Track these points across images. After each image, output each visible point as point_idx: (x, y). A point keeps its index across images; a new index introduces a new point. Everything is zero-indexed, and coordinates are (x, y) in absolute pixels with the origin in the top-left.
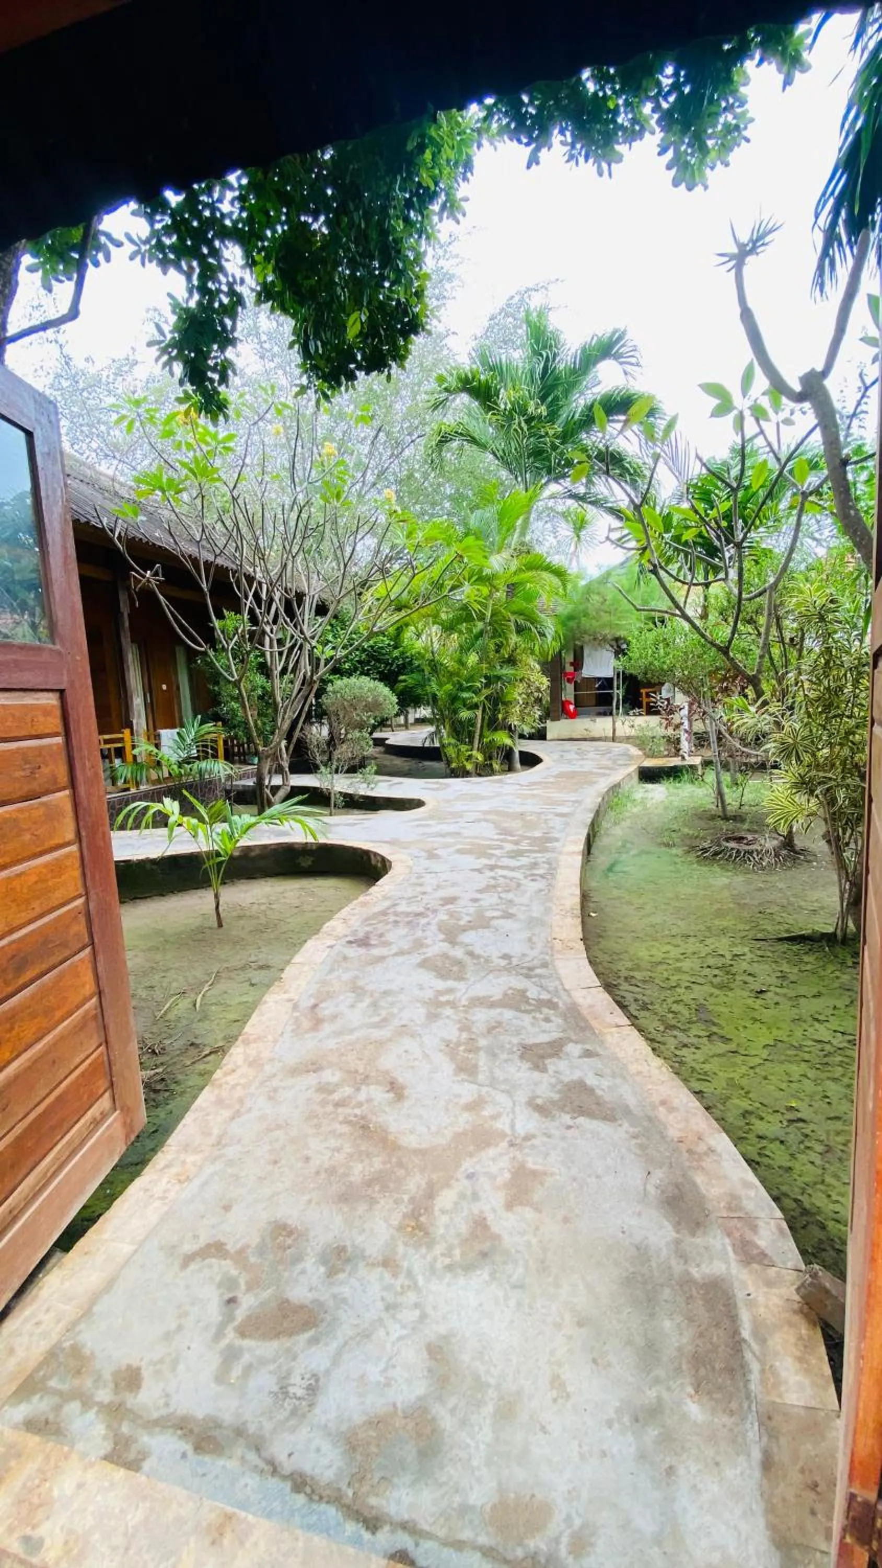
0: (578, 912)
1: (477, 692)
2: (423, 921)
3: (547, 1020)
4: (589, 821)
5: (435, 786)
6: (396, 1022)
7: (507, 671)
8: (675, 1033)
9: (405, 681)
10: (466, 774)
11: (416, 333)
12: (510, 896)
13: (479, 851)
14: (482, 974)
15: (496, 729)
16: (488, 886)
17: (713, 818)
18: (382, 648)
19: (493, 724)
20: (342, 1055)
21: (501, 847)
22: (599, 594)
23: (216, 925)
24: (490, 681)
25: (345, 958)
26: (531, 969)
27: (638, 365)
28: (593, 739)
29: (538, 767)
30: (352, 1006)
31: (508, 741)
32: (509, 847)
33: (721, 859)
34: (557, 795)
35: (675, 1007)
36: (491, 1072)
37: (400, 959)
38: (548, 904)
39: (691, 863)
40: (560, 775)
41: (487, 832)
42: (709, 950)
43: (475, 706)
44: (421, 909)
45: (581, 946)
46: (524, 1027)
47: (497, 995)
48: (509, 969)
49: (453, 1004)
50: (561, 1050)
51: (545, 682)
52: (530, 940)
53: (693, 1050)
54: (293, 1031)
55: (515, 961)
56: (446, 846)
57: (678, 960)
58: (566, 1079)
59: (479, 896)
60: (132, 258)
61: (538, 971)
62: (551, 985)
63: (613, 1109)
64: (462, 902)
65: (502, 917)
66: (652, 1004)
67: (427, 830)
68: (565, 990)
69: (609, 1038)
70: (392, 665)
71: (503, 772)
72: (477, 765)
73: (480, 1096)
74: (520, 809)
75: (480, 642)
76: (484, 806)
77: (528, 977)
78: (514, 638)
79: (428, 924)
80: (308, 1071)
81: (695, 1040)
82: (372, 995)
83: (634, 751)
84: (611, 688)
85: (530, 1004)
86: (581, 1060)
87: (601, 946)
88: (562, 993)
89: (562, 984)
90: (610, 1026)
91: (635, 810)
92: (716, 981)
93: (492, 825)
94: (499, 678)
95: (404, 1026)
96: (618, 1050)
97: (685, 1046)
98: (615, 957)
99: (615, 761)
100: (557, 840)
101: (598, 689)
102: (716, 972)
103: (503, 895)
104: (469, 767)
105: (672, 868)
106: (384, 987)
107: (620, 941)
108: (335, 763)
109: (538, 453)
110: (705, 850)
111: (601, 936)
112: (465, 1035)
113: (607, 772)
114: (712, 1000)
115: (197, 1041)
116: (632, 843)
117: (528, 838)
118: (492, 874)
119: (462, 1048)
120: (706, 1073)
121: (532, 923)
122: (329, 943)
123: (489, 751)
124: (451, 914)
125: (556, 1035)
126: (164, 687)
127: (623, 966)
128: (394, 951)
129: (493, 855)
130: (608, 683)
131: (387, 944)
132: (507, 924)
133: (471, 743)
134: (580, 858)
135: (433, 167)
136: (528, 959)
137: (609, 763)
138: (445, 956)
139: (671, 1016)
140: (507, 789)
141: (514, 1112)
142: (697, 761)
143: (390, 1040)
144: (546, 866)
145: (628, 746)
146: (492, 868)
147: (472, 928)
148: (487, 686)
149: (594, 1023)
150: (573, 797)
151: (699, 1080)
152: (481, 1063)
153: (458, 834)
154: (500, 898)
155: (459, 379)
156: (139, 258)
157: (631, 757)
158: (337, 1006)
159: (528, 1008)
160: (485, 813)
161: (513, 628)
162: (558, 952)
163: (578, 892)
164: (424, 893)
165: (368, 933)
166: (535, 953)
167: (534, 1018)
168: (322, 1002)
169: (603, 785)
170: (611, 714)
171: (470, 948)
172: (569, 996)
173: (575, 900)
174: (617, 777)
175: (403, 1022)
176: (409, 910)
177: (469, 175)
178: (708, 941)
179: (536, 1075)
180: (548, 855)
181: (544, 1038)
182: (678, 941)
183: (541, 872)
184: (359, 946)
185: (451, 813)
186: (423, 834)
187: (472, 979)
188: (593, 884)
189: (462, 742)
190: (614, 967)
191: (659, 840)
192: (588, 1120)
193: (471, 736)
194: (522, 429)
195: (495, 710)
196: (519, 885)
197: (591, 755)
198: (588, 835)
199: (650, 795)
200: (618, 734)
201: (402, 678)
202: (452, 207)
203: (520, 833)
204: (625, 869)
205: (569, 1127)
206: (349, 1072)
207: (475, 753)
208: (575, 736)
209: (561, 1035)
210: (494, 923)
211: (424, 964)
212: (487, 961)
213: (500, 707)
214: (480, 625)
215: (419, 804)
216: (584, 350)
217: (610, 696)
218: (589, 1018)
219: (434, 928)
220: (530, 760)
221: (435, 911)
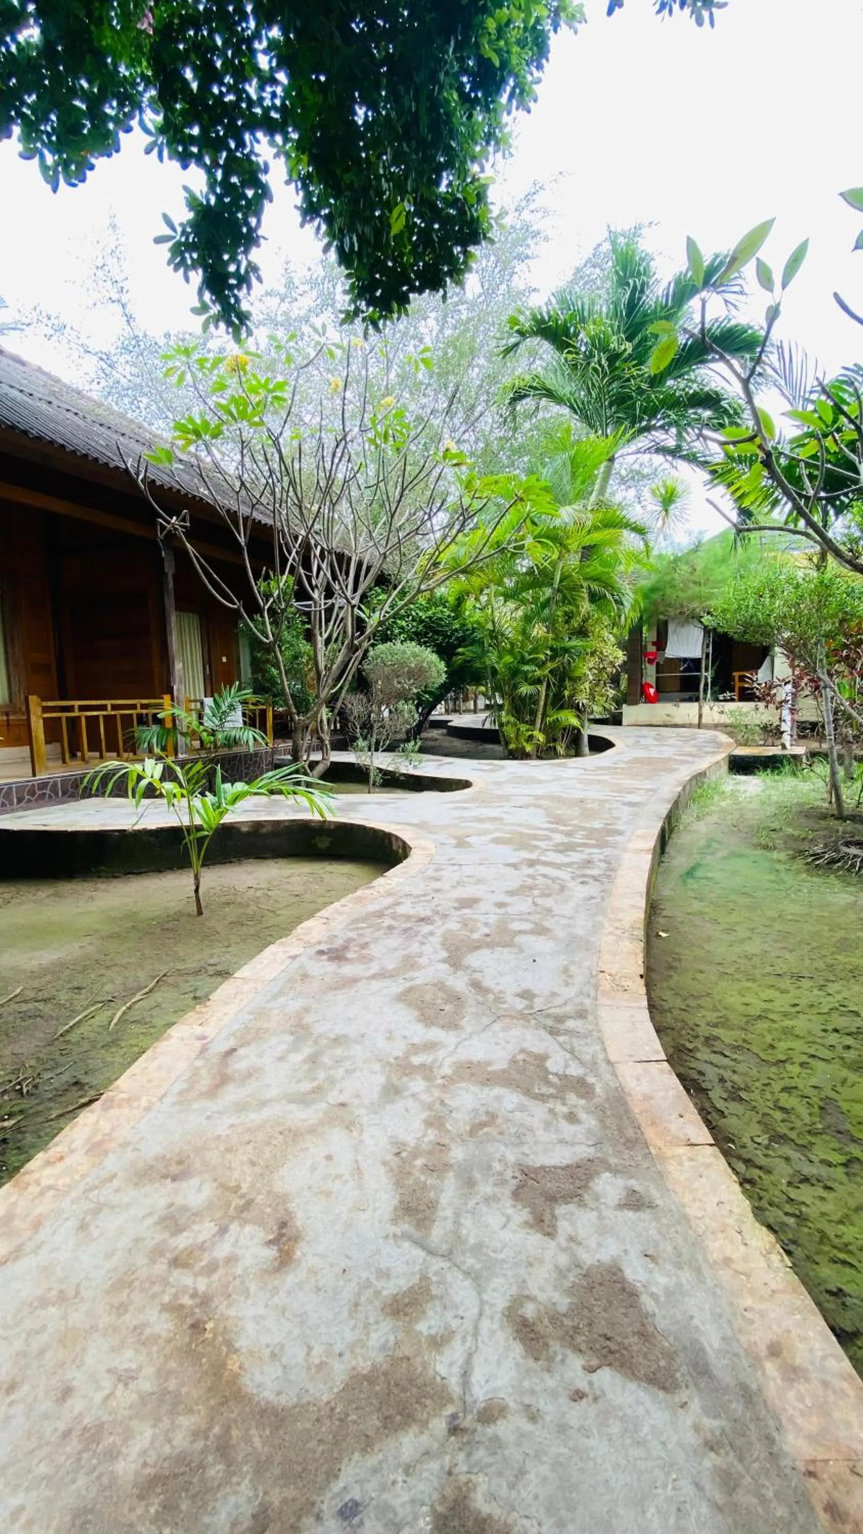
0: (641, 933)
1: (541, 665)
2: (426, 929)
3: (571, 1118)
4: (665, 812)
5: (486, 768)
6: (334, 1097)
7: (575, 642)
8: (787, 1150)
9: (463, 654)
10: (525, 756)
11: (476, 242)
12: (548, 902)
13: (521, 841)
14: (486, 1021)
15: (562, 708)
16: (523, 887)
17: (824, 817)
18: (441, 619)
19: (558, 702)
20: (229, 1150)
21: (548, 838)
22: (687, 563)
23: (195, 913)
24: (556, 653)
25: (305, 976)
26: (560, 1019)
27: (742, 293)
28: (676, 726)
29: (609, 752)
30: (281, 1059)
31: (575, 722)
32: (559, 838)
33: (839, 869)
34: (627, 782)
35: (786, 1100)
36: (457, 1223)
37: (376, 985)
38: (600, 918)
39: (798, 872)
40: (636, 761)
41: (536, 819)
42: (833, 1002)
43: (539, 681)
44: (428, 913)
45: (640, 987)
46: (531, 1130)
47: (500, 1062)
48: (523, 1017)
49: (426, 1071)
50: (586, 1187)
51: (620, 656)
52: (566, 970)
53: (821, 1192)
54: (181, 1093)
55: (538, 1003)
56: (481, 834)
57: (785, 1015)
58: (588, 1259)
59: (508, 899)
60: (148, 151)
61: (571, 1024)
62: (588, 1050)
63: (670, 1356)
64: (482, 907)
65: (532, 932)
66: (747, 1089)
67: (467, 814)
68: (609, 1062)
69: (672, 1167)
70: (450, 637)
71: (567, 756)
72: (538, 747)
73: (424, 1278)
74: (579, 795)
75: (547, 611)
76: (539, 790)
77: (553, 1032)
78: (586, 607)
79: (432, 934)
80: (165, 1177)
81: (824, 1171)
82: (316, 1042)
83: (723, 738)
84: (699, 670)
85: (548, 1083)
86: (619, 1214)
87: (672, 983)
88: (603, 1066)
89: (605, 1050)
90: (675, 1142)
91: (723, 804)
92: (851, 1055)
93: (542, 811)
94: (566, 650)
95: (343, 1105)
96: (687, 1199)
97: (806, 1180)
98: (691, 1002)
99: (700, 748)
100: (621, 833)
101: (684, 671)
102: (849, 1041)
103: (539, 901)
104: (528, 748)
105: (772, 877)
106: (340, 1029)
107: (700, 976)
108: (375, 736)
109: (622, 401)
110: (817, 856)
111: (671, 968)
112: (432, 1135)
113: (690, 759)
114: (845, 1092)
115: (85, 1079)
116: (719, 843)
117: (584, 829)
118: (531, 871)
119: (419, 1162)
120: (845, 1248)
121: (574, 944)
122: (294, 951)
123: (551, 732)
124: (465, 924)
125: (584, 1151)
126: (224, 659)
127: (703, 1018)
128: (372, 972)
129: (536, 847)
130: (695, 664)
131: (365, 959)
132: (540, 944)
133: (532, 723)
134: (649, 857)
135: (498, 39)
136: (558, 1001)
137: (693, 750)
138: (440, 986)
139: (778, 1115)
140: (572, 773)
141: (476, 1334)
142: (800, 750)
143: (312, 1131)
144: (603, 865)
145: (716, 733)
146: (532, 863)
147: (488, 945)
148: (553, 658)
149: (650, 1133)
150: (648, 785)
151: (834, 1261)
152: (444, 1200)
153: (501, 819)
154: (535, 904)
155: (534, 318)
156: (156, 151)
157: (719, 745)
158: (260, 1055)
159: (545, 1090)
160: (538, 797)
161: (586, 596)
162: (604, 993)
163: (642, 903)
164: (437, 891)
165: (349, 941)
166: (569, 992)
167: (551, 1111)
168: (241, 1046)
169: (685, 773)
170: (697, 700)
171: (478, 976)
172: (615, 1075)
173: (638, 915)
174: (702, 765)
175: (342, 1099)
176: (411, 912)
177: (544, 61)
178: (832, 988)
179: (534, 1240)
180: (607, 851)
181: (560, 1157)
182: (785, 983)
183: (595, 872)
184: (331, 959)
185: (499, 797)
186: (461, 818)
187: (469, 1029)
188: (666, 892)
189: (523, 722)
190: (691, 1019)
191: (755, 840)
192: (619, 1379)
193: (533, 713)
194: (602, 367)
195: (561, 686)
196: (563, 888)
197: (671, 741)
198: (663, 830)
199: (741, 788)
200: (704, 721)
201: (460, 650)
202: (522, 95)
203: (575, 822)
204: (710, 875)
205: (578, 1396)
206: (224, 1187)
207: (536, 733)
208: (654, 723)
209: (590, 1152)
210: (521, 939)
211: (406, 997)
212: (498, 999)
213: (567, 683)
214: (548, 592)
215: (466, 784)
216: (678, 282)
217: (697, 680)
218: (642, 1120)
219: (436, 940)
220: (600, 745)
221: (445, 916)
